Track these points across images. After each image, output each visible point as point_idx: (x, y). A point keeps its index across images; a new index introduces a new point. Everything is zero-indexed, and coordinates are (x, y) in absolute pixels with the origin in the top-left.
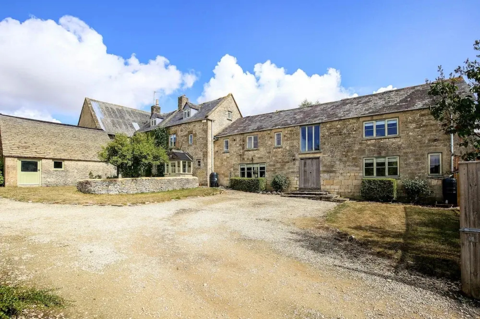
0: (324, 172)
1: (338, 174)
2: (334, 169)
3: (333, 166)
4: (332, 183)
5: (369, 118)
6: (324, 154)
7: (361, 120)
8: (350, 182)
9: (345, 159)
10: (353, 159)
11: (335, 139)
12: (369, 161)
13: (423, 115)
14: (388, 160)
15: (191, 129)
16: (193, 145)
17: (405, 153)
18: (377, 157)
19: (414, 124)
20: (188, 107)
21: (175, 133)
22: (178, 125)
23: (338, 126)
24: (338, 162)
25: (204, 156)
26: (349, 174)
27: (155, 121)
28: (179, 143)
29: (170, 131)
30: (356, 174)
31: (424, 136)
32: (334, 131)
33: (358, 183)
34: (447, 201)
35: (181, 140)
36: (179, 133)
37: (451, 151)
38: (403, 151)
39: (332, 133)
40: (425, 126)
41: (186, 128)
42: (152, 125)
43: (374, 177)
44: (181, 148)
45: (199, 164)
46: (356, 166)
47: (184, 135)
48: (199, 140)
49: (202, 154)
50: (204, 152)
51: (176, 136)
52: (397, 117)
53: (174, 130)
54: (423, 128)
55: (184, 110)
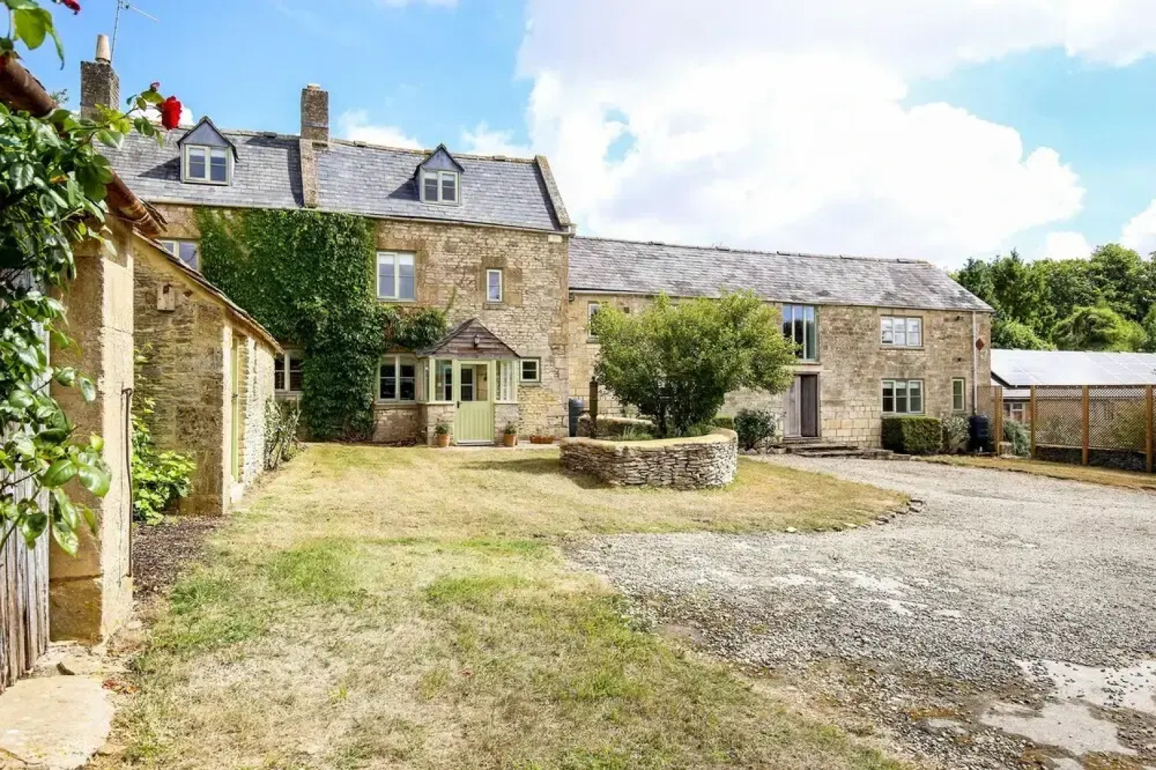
0: (827, 402)
1: (848, 409)
2: (842, 399)
3: (839, 393)
4: (838, 425)
5: (888, 312)
6: (826, 369)
7: (879, 312)
8: (863, 423)
9: (857, 380)
10: (870, 380)
11: (843, 341)
12: (888, 386)
13: (946, 320)
14: (911, 386)
15: (496, 250)
16: (505, 307)
17: (930, 376)
18: (898, 380)
19: (938, 332)
20: (447, 164)
21: (413, 249)
22: (436, 224)
23: (847, 317)
24: (847, 386)
25: (555, 347)
26: (863, 409)
27: (214, 160)
28: (435, 288)
29: (382, 235)
30: (874, 408)
31: (948, 352)
32: (840, 324)
33: (876, 423)
34: (981, 449)
35: (445, 281)
36: (437, 256)
37: (973, 377)
38: (927, 372)
39: (837, 328)
40: (950, 337)
41: (472, 242)
42: (192, 175)
43: (895, 414)
44: (450, 311)
45: (529, 371)
46: (873, 394)
47: (462, 265)
48: (533, 295)
49: (546, 340)
50: (552, 336)
51: (416, 262)
52: (921, 317)
53: (408, 237)
54: (948, 340)
55: (426, 170)
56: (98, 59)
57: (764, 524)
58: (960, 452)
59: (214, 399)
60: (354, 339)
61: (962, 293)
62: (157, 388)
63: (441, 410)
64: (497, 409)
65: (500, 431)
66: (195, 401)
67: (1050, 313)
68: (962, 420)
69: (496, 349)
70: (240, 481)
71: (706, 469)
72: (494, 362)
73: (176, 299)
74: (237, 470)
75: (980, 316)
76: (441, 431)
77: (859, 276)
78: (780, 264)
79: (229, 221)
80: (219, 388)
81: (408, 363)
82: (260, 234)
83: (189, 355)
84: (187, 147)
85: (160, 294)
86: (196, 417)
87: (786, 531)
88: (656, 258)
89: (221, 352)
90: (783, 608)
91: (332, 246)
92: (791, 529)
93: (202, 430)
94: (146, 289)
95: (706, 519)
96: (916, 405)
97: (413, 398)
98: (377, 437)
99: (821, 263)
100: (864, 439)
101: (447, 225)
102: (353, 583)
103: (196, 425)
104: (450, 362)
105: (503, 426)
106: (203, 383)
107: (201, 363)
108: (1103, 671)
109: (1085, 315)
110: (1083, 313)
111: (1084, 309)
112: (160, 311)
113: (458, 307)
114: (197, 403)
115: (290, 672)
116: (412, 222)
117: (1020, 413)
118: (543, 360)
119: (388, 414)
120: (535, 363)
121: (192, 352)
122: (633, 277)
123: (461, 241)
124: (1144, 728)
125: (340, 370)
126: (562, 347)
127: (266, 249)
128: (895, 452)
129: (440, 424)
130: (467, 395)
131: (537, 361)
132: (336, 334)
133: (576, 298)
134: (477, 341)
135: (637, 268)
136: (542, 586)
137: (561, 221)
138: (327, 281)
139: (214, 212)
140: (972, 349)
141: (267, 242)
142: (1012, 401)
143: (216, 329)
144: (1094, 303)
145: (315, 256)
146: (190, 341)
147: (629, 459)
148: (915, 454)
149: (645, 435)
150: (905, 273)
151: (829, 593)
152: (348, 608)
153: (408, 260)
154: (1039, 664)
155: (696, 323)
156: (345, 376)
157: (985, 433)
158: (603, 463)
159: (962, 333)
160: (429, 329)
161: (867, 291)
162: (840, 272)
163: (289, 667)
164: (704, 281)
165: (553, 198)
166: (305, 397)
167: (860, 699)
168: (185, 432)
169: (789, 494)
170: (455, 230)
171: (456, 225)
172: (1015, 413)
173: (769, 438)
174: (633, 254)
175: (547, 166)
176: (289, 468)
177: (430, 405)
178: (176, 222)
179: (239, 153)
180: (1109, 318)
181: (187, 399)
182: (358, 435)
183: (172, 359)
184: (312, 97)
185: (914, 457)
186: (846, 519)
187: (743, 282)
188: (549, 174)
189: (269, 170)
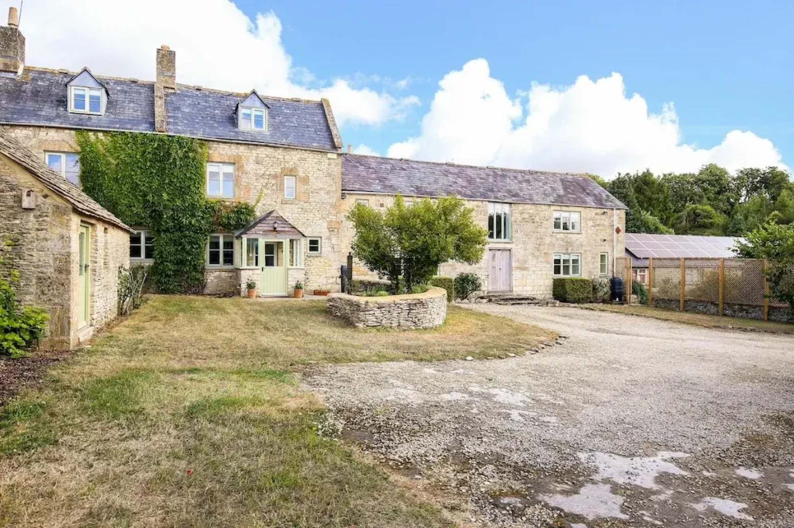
0: (517, 268)
1: (531, 272)
2: (527, 266)
3: (525, 262)
4: (524, 283)
5: (558, 208)
6: (517, 245)
7: (552, 208)
8: (541, 282)
9: (537, 253)
10: (545, 254)
11: (529, 227)
12: (558, 258)
13: (596, 214)
14: (572, 257)
15: (291, 163)
16: (297, 202)
17: (586, 251)
18: (564, 254)
19: (591, 222)
20: (258, 103)
21: (232, 161)
22: (249, 144)
23: (531, 211)
24: (530, 257)
25: (331, 230)
26: (540, 272)
27: (91, 97)
28: (248, 189)
29: (211, 152)
30: (548, 272)
31: (597, 235)
32: (526, 216)
33: (549, 283)
34: (617, 299)
35: (256, 184)
36: (250, 166)
37: (613, 252)
38: (584, 248)
39: (524, 219)
40: (598, 225)
41: (274, 158)
42: (76, 107)
43: (561, 276)
44: (258, 204)
45: (314, 245)
46: (547, 262)
47: (267, 173)
48: (317, 195)
49: (325, 225)
50: (330, 222)
51: (235, 170)
52: (580, 212)
53: (229, 153)
54: (597, 227)
55: (243, 107)
56: (10, 24)
57: (451, 355)
58: (604, 301)
59: (64, 269)
60: (190, 223)
61: (607, 196)
62: (22, 262)
63: (250, 272)
64: (290, 272)
65: (292, 287)
66: (50, 271)
67: (670, 209)
68: (606, 280)
69: (288, 231)
70: (91, 325)
71: (422, 315)
72: (288, 240)
73: (36, 200)
74: (89, 318)
75: (618, 211)
76: (251, 286)
77: (541, 184)
78: (488, 175)
79: (102, 140)
80: (68, 262)
81: (228, 240)
82: (124, 149)
83: (46, 240)
84: (73, 88)
85: (25, 197)
86: (51, 283)
87: (466, 360)
88: (404, 170)
89: (69, 238)
90: (437, 417)
91: (174, 159)
92: (469, 358)
93: (55, 292)
94: (14, 193)
95: (412, 351)
96: (575, 270)
97: (232, 264)
98: (207, 291)
99: (515, 174)
100: (541, 292)
101: (257, 145)
102: (137, 403)
103: (51, 288)
104: (257, 240)
105: (294, 284)
106: (55, 259)
107: (54, 245)
108: (632, 459)
109: (694, 210)
110: (693, 209)
111: (694, 206)
112: (24, 209)
113: (264, 202)
114: (51, 273)
115: (62, 472)
116: (232, 143)
117: (644, 275)
118: (323, 238)
119: (214, 275)
120: (317, 241)
121: (48, 237)
122: (387, 183)
123: (267, 156)
124: (642, 500)
125: (181, 244)
126: (336, 230)
127: (128, 160)
128: (561, 301)
129: (249, 282)
130: (269, 262)
131: (319, 239)
132: (178, 220)
133: (347, 196)
134: (276, 225)
135: (390, 176)
136: (274, 404)
137: (336, 144)
138: (171, 183)
139: (91, 134)
140: (613, 233)
141: (129, 155)
142: (639, 268)
143: (66, 221)
144: (700, 202)
145: (163, 165)
146: (46, 230)
147: (369, 309)
148: (573, 302)
149: (383, 292)
150: (571, 182)
151: (474, 406)
152: (124, 423)
153: (230, 169)
154: (592, 455)
155: (419, 216)
156: (183, 249)
157: (621, 289)
158: (353, 312)
159: (607, 223)
160: (242, 217)
161: (545, 194)
162: (528, 181)
163: (62, 468)
164: (435, 186)
165: (332, 127)
166: (155, 263)
167: (463, 483)
168: (43, 292)
169: (480, 332)
170: (262, 149)
171: (264, 146)
172: (640, 275)
173: (477, 292)
174: (389, 167)
175: (329, 106)
176: (136, 313)
177: (243, 269)
178: (63, 140)
179: (110, 92)
180: (708, 212)
181: (45, 270)
182: (193, 289)
183: (34, 242)
184: (163, 55)
185: (572, 305)
186: (509, 351)
187: (462, 187)
188: (330, 111)
189: (132, 105)
